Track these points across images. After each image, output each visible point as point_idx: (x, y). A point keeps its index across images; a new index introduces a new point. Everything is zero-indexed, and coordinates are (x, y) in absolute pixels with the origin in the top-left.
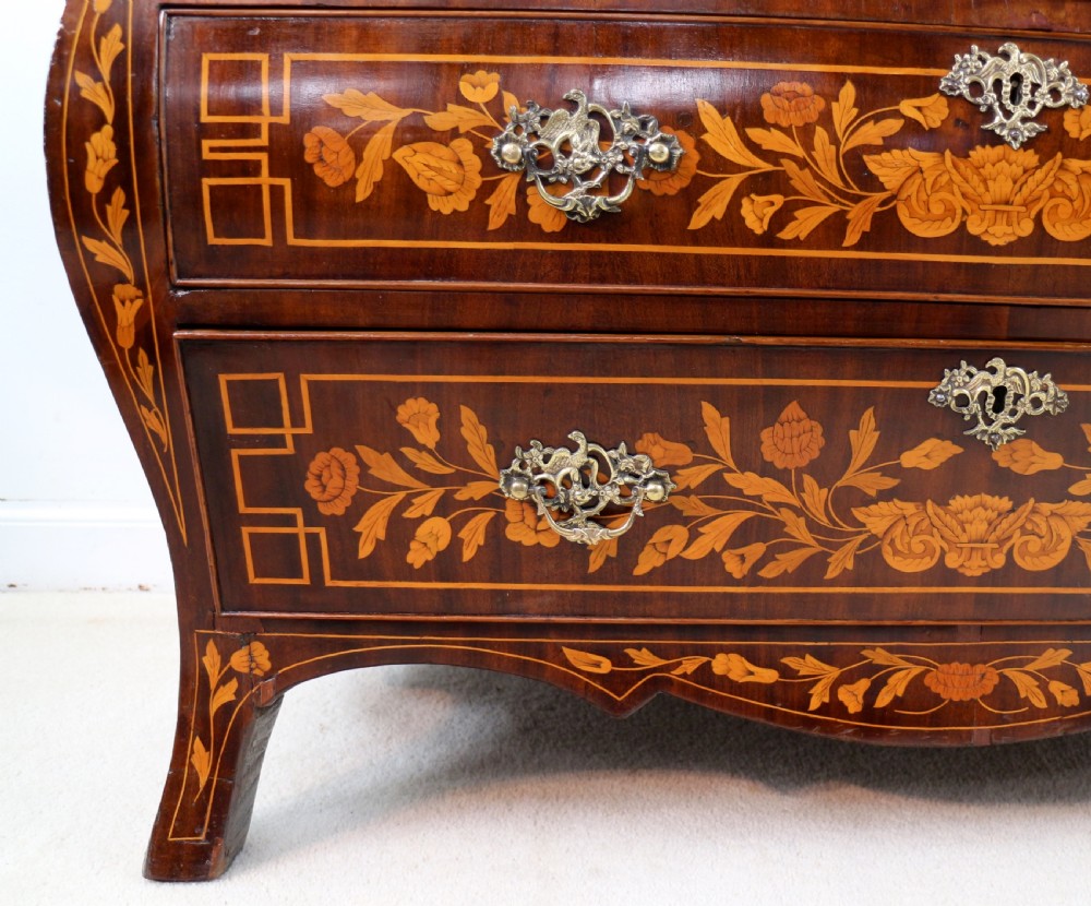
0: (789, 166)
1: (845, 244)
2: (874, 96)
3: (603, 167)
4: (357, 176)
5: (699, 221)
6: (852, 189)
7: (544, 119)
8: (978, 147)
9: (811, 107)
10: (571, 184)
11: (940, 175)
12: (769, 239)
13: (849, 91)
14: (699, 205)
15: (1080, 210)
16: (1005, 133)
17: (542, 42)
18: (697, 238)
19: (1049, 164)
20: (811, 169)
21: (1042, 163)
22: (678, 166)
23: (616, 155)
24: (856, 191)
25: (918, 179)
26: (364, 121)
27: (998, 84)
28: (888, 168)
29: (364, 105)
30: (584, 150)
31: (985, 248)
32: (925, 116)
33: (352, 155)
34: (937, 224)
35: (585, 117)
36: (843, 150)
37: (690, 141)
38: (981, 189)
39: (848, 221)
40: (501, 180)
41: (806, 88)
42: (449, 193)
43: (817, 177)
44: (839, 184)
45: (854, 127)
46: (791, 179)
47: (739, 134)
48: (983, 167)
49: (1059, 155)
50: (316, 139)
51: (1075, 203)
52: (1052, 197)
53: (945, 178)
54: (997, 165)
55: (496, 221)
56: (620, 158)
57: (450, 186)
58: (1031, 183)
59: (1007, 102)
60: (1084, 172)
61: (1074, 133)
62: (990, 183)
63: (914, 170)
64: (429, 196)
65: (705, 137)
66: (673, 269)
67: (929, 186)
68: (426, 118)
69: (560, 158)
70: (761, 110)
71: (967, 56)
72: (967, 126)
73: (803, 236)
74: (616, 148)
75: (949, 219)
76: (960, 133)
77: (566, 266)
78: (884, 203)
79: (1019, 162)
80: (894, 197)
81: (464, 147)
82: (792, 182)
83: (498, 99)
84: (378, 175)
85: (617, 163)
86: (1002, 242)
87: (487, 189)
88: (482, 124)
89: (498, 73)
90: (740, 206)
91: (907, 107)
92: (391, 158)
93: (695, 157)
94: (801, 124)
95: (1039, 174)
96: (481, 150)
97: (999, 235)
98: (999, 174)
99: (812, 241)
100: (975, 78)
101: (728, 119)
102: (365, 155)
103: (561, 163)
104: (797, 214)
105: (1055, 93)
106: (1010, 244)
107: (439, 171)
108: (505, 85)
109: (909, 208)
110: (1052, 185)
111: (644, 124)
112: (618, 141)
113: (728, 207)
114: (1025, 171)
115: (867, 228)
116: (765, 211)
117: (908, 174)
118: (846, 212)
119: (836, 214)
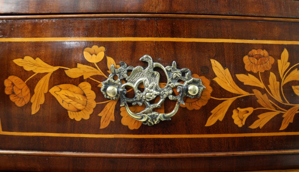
0: (257, 93)
1: (281, 129)
2: (297, 56)
3: (161, 97)
4: (32, 101)
5: (211, 122)
6: (287, 103)
7: (129, 71)
9: (268, 62)
10: (144, 106)
12: (245, 129)
13: (285, 54)
14: (211, 114)
17: (128, 30)
18: (209, 130)
20: (267, 94)
22: (201, 95)
23: (169, 90)
26: (34, 73)
29: (34, 65)
30: (152, 88)
33: (28, 91)
35: (152, 70)
36: (283, 84)
37: (207, 82)
39: (283, 118)
40: (106, 103)
41: (265, 53)
42: (79, 111)
43: (270, 98)
44: (280, 100)
45: (288, 72)
46: (258, 99)
47: (232, 77)
50: (11, 83)
55: (104, 125)
56: (171, 92)
57: (79, 107)
64: (69, 112)
65: (216, 79)
66: (196, 145)
68: (66, 71)
69: (138, 92)
70: (243, 65)
73: (261, 127)
74: (168, 86)
77: (141, 145)
81: (86, 87)
82: (258, 101)
83: (105, 61)
84: (42, 101)
85: (169, 94)
87: (99, 109)
88: (95, 74)
89: (104, 46)
90: (232, 114)
92: (48, 92)
93: (210, 90)
94: (263, 71)
96: (95, 88)
99: (265, 129)
101: (227, 70)
102: (35, 90)
103: (139, 95)
104: (259, 116)
107: (74, 99)
108: (108, 53)
111: (183, 74)
112: (170, 83)
113: (226, 115)
115: (291, 121)
116: (244, 116)
118: (283, 114)
119: (278, 115)
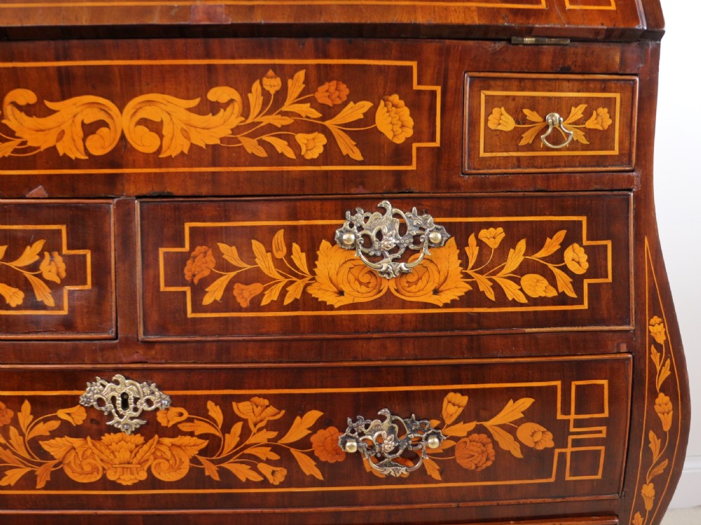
1: (37, 487)
2: (42, 408)
6: (36, 459)
8: (106, 434)
9: (6, 415)
11: (86, 450)
13: (27, 406)
15: (174, 465)
16: (120, 426)
19: (151, 441)
20: (11, 450)
21: (146, 441)
24: (39, 460)
25: (73, 453)
27: (113, 399)
28: (56, 447)
31: (120, 487)
32: (73, 418)
34: (89, 475)
36: (29, 437)
38: (112, 457)
39: (36, 476)
43: (14, 453)
44: (27, 456)
45: (32, 427)
48: (111, 445)
49: (156, 436)
51: (170, 462)
52: (155, 459)
53: (89, 452)
54: (120, 444)
58: (141, 452)
59: (120, 409)
60: (173, 445)
61: (164, 423)
62: (116, 453)
63: (69, 449)
67: (80, 457)
71: (94, 383)
72: (98, 423)
73: (12, 484)
75: (95, 473)
76: (95, 427)
78: (55, 466)
79: (132, 441)
80: (60, 463)
86: (130, 483)
91: (62, 414)
95: (146, 447)
97: (127, 480)
98: (121, 448)
99: (17, 486)
100: (99, 396)
104: (7, 472)
105: (149, 402)
106: (134, 484)
109: (71, 468)
110: (154, 453)
114: (137, 446)
115: (49, 479)
117: (67, 450)
118: (35, 471)
119: (29, 472)
